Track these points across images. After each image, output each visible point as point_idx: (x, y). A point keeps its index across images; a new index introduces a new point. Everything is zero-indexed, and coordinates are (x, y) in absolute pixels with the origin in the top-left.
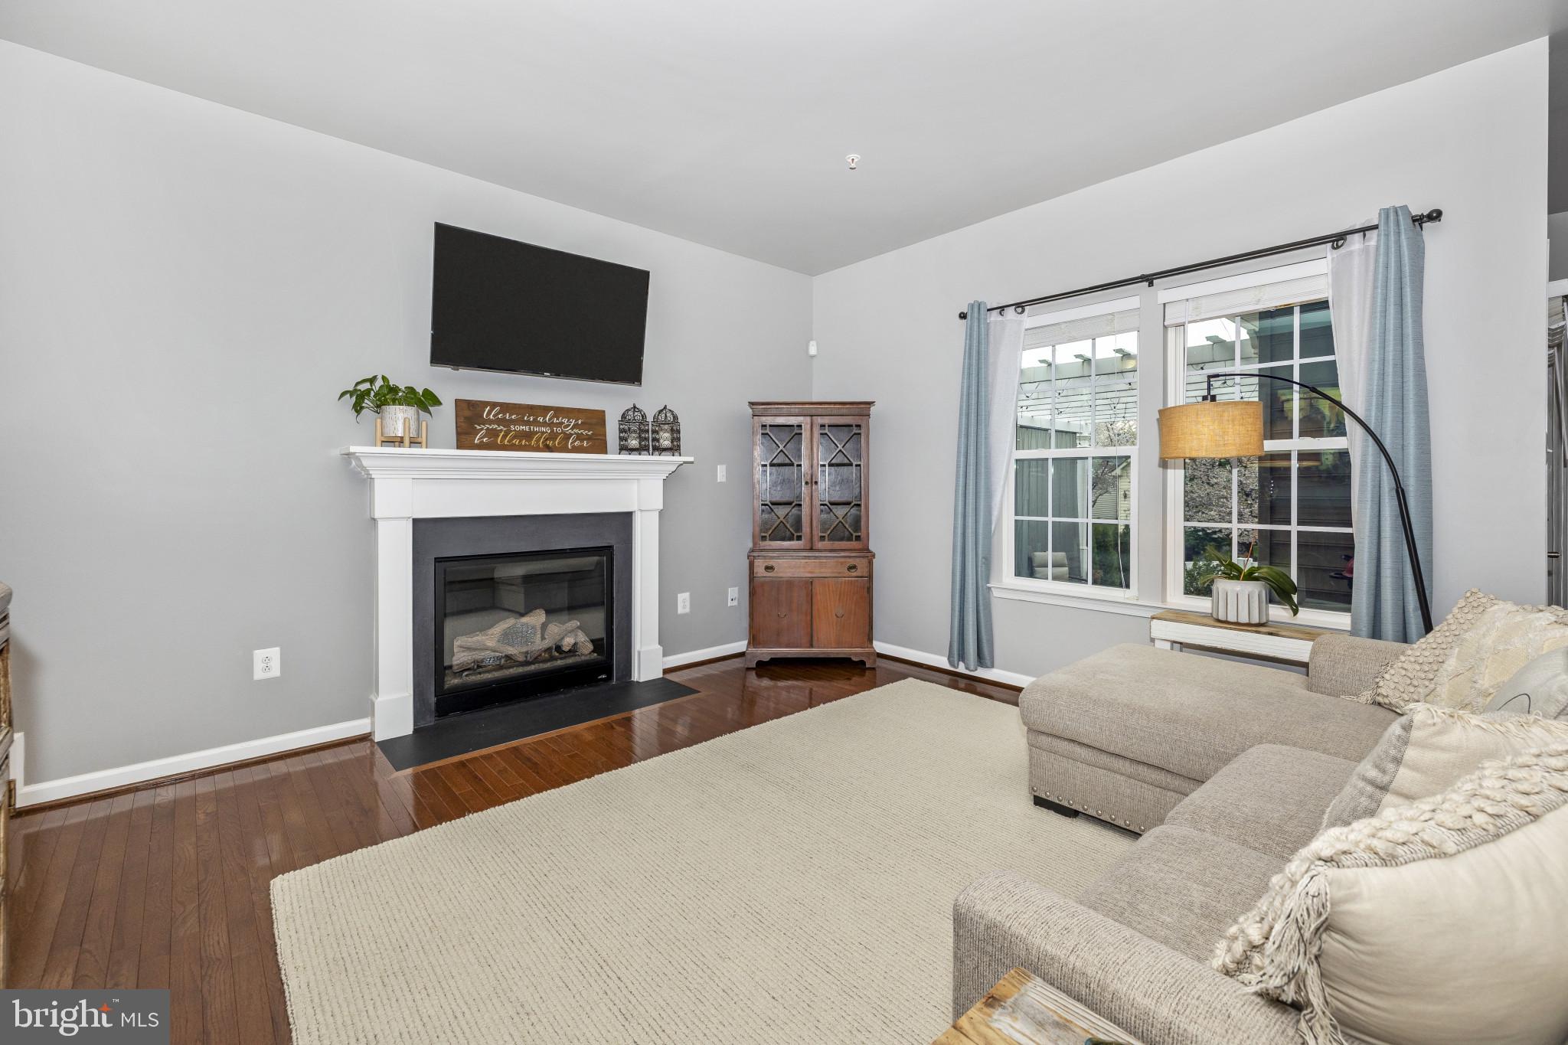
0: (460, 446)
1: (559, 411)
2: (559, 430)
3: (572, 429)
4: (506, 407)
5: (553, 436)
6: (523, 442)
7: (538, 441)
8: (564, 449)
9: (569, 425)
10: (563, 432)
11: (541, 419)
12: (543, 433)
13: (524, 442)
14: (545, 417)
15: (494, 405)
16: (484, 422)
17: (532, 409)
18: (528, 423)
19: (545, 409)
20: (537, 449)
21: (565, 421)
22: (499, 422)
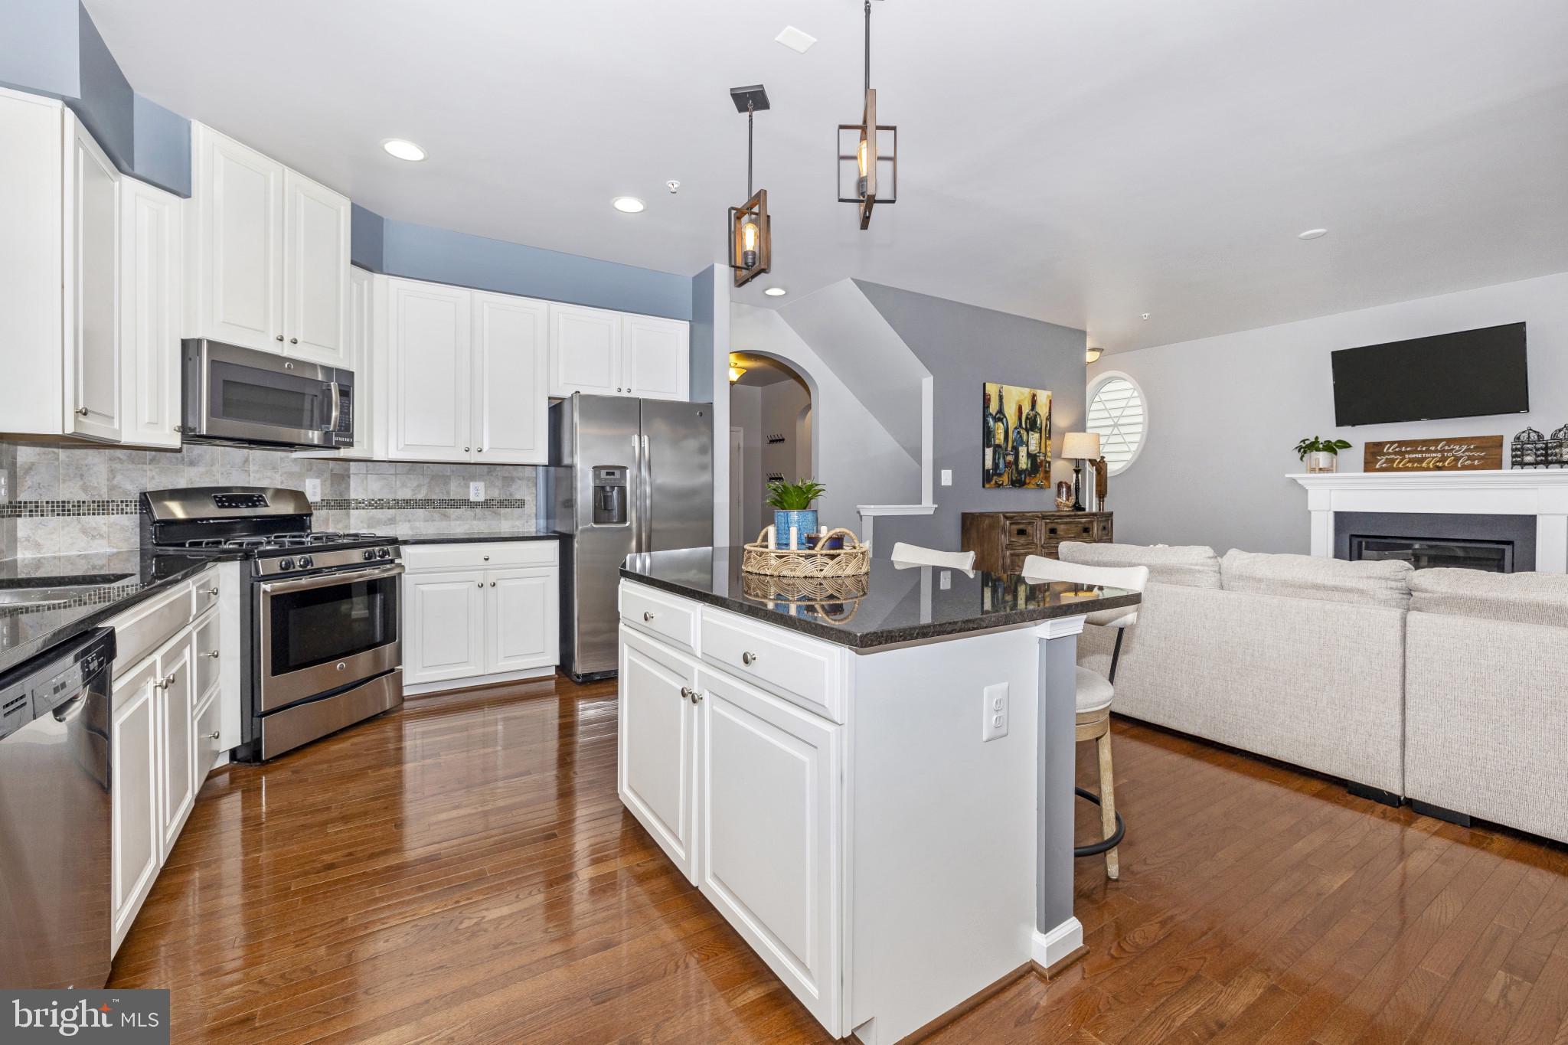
0: (1366, 470)
1: (1450, 441)
2: (1450, 454)
3: (1464, 452)
4: (1401, 443)
5: (1443, 459)
6: (1415, 465)
7: (1428, 463)
8: (1454, 467)
9: (1460, 450)
10: (1453, 455)
11: (1433, 448)
12: (1433, 458)
13: (1417, 465)
14: (1437, 446)
15: (1392, 443)
16: (1384, 454)
17: (1424, 442)
18: (1421, 452)
19: (1437, 441)
20: (1428, 469)
21: (1457, 447)
22: (1395, 453)
